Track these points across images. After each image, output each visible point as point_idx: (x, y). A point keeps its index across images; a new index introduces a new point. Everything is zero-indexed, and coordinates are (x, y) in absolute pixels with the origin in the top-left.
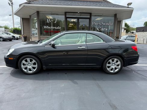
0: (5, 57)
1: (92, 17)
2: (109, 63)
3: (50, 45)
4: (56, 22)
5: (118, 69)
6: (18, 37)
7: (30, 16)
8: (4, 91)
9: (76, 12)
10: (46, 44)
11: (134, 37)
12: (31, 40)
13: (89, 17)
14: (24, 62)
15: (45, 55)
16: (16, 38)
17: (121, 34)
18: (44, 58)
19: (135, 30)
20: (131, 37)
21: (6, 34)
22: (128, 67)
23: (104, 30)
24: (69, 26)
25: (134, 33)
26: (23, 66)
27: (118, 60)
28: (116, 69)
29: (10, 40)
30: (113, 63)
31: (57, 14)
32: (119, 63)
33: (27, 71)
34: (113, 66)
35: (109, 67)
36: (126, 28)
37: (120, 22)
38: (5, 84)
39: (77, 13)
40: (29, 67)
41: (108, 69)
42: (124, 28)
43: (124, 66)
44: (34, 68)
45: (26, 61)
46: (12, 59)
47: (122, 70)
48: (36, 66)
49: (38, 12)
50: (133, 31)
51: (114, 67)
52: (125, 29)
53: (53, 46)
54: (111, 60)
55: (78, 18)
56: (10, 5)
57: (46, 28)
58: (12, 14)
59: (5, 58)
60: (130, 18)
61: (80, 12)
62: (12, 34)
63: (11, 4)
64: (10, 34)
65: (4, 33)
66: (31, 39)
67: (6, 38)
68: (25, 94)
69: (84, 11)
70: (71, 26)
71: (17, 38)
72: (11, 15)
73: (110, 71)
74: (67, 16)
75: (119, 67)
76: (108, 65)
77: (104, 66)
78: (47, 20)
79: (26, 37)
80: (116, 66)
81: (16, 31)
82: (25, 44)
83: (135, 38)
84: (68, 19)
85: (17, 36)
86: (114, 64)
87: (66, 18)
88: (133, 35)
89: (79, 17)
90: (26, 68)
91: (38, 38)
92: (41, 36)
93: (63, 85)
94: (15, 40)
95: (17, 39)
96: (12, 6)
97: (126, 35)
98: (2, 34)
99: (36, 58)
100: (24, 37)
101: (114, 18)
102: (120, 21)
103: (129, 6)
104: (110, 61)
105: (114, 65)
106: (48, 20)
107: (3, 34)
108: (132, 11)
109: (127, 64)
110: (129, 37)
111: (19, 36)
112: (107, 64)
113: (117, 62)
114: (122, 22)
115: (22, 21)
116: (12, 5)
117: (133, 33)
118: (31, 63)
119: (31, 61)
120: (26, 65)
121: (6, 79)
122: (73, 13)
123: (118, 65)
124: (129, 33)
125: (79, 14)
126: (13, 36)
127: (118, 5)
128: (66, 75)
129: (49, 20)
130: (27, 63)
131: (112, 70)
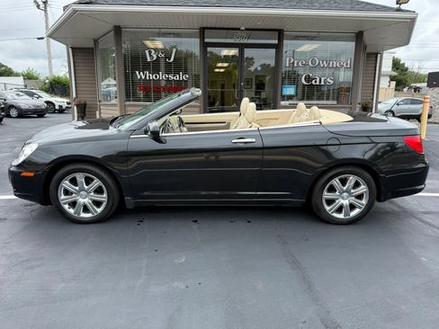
0: (12, 169)
1: (285, 41)
2: (332, 189)
3: (146, 132)
4: (171, 60)
5: (360, 208)
6: (65, 105)
7: (96, 41)
8: (4, 273)
9: (234, 26)
10: (133, 131)
11: (421, 102)
12: (98, 117)
13: (276, 42)
14: (66, 184)
15: (129, 163)
16: (57, 107)
17: (378, 94)
18: (128, 172)
19: (426, 79)
20: (412, 104)
21: (27, 97)
22: (392, 203)
23: (322, 83)
24: (217, 70)
25: (422, 92)
26: (63, 197)
27: (360, 181)
28: (352, 207)
29: (39, 113)
30: (345, 188)
31: (178, 35)
32: (363, 188)
33: (75, 213)
34: (343, 198)
35: (330, 202)
36: (395, 74)
37: (374, 57)
38: (9, 252)
39: (239, 29)
40: (81, 201)
41: (328, 208)
42: (390, 76)
43: (379, 201)
44: (98, 204)
45: (74, 181)
46: (32, 174)
47: (372, 210)
48: (104, 197)
49: (118, 30)
50: (418, 85)
51: (346, 202)
52: (392, 78)
53: (155, 136)
54: (337, 180)
55: (241, 47)
56: (38, 6)
57: (143, 77)
58: (45, 36)
59: (11, 173)
60: (407, 44)
61: (247, 27)
62: (46, 97)
63: (42, 6)
64: (40, 97)
65: (22, 94)
66: (98, 112)
67: (27, 107)
68: (63, 285)
69: (259, 25)
70: (222, 70)
71: (60, 106)
72: (42, 38)
73: (335, 215)
74: (206, 40)
75: (364, 202)
76: (327, 195)
77: (314, 199)
78: (147, 52)
79: (85, 105)
80: (353, 200)
81: (57, 87)
82: (80, 128)
83: (421, 106)
84: (209, 49)
85: (59, 101)
86: (347, 191)
87: (204, 46)
88: (417, 97)
89: (245, 41)
90: (73, 204)
91: (118, 108)
92: (128, 103)
93: (184, 260)
94: (54, 113)
95: (61, 111)
96: (45, 11)
97: (395, 96)
98: (16, 97)
99: (102, 174)
100: (77, 106)
101: (354, 43)
102: (376, 54)
103: (403, 7)
104: (336, 182)
105: (346, 197)
106: (150, 52)
107: (18, 95)
108: (413, 20)
109: (390, 194)
110: (406, 102)
111: (66, 100)
112: (325, 193)
113: (357, 185)
114: (381, 57)
115: (73, 55)
116: (45, 7)
117: (417, 90)
118: (88, 189)
119: (88, 181)
120: (72, 193)
121: (11, 237)
122: (225, 31)
123: (360, 197)
124: (405, 90)
125: (245, 34)
126: (48, 102)
127: (367, 4)
128: (195, 226)
129: (153, 52)
130: (77, 188)
131: (340, 210)
